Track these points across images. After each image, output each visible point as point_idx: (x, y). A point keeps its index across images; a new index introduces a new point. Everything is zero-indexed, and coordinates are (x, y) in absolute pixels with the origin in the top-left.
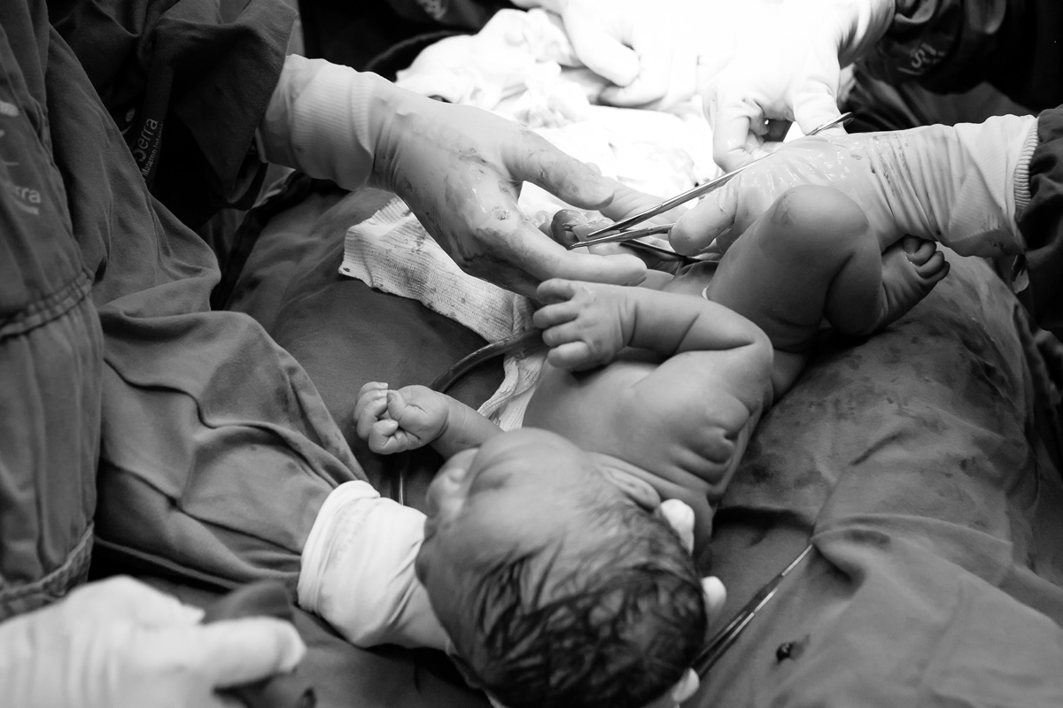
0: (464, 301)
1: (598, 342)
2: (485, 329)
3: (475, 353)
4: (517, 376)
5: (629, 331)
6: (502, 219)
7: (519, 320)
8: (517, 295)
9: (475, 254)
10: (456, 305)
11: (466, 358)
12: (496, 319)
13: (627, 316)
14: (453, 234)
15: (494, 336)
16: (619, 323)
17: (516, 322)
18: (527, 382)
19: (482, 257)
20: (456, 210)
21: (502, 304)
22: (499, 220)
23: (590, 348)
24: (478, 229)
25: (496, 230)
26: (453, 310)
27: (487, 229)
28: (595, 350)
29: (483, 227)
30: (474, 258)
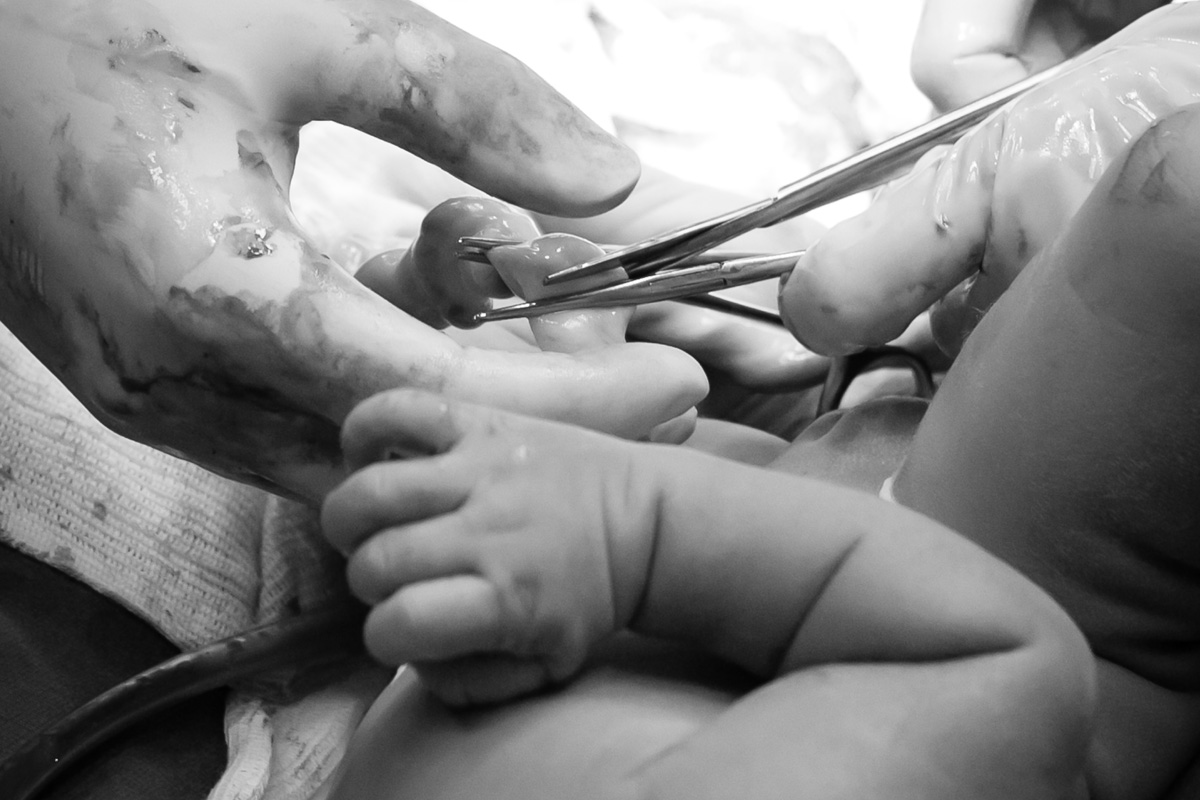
0: (100, 510)
1: (527, 582)
2: (168, 603)
3: (131, 683)
4: (264, 764)
5: (635, 570)
6: (251, 255)
7: (280, 575)
8: (273, 500)
9: (161, 370)
10: (76, 523)
11: (104, 697)
12: (204, 571)
13: (631, 523)
14: (85, 308)
15: (197, 628)
16: (599, 536)
17: (269, 584)
18: (299, 783)
19: (183, 380)
20: (94, 227)
21: (225, 522)
22: (241, 261)
23: (499, 597)
24: (175, 292)
25: (232, 290)
26: (65, 539)
27: (204, 290)
28: (516, 604)
29: (191, 283)
30: (155, 381)
